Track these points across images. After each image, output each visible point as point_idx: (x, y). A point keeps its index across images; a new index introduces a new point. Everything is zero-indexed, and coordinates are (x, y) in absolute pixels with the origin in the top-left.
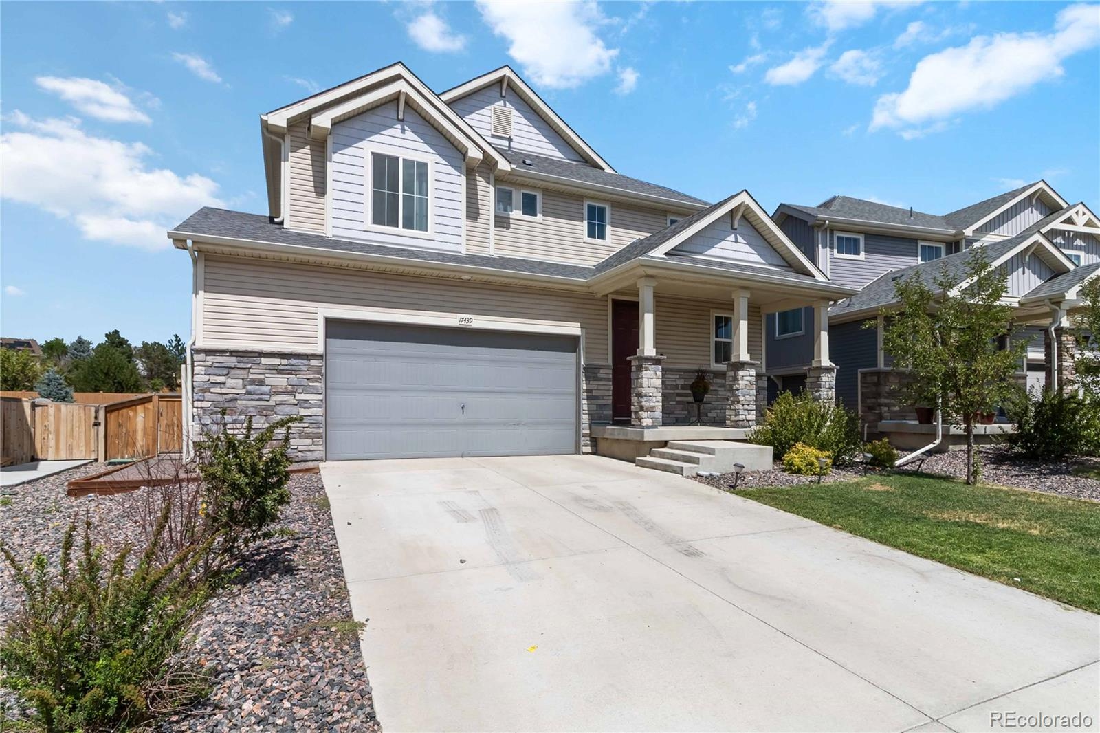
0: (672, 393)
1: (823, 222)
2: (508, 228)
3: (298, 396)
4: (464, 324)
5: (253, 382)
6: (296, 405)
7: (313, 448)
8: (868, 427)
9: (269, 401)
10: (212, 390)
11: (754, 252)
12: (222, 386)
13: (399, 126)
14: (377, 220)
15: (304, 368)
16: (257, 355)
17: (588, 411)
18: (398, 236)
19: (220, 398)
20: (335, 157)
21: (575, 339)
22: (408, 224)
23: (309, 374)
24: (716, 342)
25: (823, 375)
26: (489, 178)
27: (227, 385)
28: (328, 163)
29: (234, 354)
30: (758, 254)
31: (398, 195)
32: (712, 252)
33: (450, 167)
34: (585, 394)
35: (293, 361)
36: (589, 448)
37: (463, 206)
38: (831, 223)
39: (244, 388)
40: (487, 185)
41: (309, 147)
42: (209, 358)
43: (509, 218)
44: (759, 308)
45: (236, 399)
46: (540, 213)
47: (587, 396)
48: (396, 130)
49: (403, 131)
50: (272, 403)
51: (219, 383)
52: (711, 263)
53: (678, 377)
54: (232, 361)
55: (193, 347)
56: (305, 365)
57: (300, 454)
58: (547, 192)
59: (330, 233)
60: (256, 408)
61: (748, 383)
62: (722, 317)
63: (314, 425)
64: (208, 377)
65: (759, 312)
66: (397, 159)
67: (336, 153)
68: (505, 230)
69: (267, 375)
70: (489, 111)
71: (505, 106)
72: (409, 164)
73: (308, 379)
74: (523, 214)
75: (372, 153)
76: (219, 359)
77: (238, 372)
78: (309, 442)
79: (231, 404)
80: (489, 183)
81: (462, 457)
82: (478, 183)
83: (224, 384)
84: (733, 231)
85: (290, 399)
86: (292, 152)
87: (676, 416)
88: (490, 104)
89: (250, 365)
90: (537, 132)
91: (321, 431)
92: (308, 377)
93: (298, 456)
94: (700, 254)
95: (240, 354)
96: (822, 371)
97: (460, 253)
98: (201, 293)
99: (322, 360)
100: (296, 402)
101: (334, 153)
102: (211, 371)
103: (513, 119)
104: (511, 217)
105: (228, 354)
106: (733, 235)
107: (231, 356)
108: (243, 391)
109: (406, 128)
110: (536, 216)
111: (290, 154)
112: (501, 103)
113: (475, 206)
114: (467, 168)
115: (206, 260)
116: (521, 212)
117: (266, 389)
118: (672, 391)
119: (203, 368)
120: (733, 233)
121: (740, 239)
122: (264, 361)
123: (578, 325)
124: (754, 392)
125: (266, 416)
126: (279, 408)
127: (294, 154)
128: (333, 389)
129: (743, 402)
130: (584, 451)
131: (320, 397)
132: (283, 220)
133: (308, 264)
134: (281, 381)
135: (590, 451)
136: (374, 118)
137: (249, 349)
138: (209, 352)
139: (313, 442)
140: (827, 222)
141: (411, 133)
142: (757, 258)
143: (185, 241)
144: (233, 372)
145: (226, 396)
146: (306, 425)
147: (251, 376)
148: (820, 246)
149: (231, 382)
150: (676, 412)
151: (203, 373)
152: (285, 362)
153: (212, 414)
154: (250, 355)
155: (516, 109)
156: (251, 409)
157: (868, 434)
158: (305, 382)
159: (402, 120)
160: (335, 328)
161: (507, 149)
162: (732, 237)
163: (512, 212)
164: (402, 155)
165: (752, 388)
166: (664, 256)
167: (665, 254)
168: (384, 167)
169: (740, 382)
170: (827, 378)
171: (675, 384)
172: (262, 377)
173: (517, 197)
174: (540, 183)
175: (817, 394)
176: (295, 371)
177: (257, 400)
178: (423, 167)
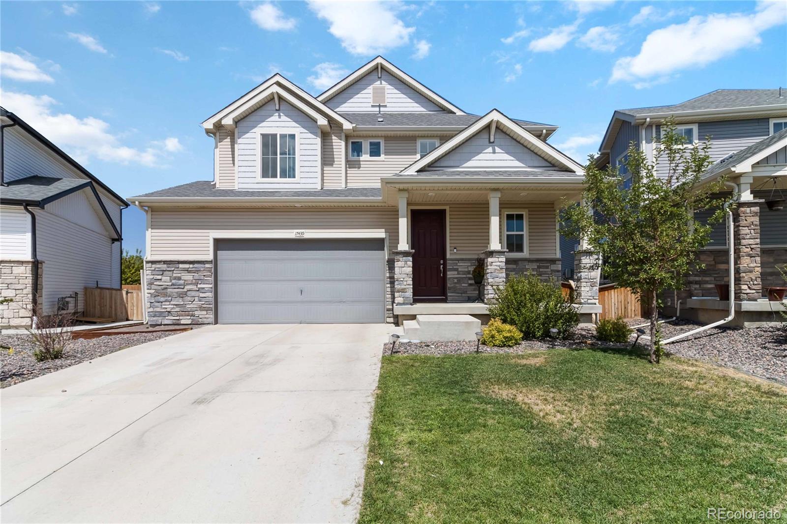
0: (464, 277)
1: (644, 121)
2: (359, 168)
3: (199, 286)
4: (298, 236)
5: (175, 278)
6: (198, 291)
7: (207, 316)
8: (681, 303)
9: (183, 289)
10: (155, 283)
11: (513, 158)
12: (160, 281)
13: (277, 114)
14: (265, 174)
15: (202, 269)
16: (177, 263)
17: (391, 292)
18: (279, 184)
19: (160, 288)
20: (239, 141)
21: (382, 240)
22: (284, 175)
23: (205, 273)
24: (507, 235)
25: (584, 258)
26: (341, 136)
27: (162, 280)
28: (235, 145)
29: (165, 263)
30: (517, 160)
31: (277, 158)
32: (470, 164)
33: (310, 134)
34: (389, 280)
35: (196, 265)
36: (392, 319)
37: (319, 158)
38: (652, 120)
39: (171, 282)
40: (339, 141)
41: (229, 138)
42: (153, 266)
43: (360, 161)
44: (553, 204)
45: (167, 288)
46: (382, 154)
47: (390, 282)
48: (275, 117)
49: (280, 116)
50: (185, 290)
51: (158, 279)
52: (467, 173)
53: (470, 264)
54: (164, 267)
55: (147, 260)
56: (203, 267)
57: (200, 320)
58: (387, 138)
59: (236, 187)
60: (177, 293)
61: (498, 268)
62: (513, 215)
63: (207, 303)
64: (153, 276)
65: (553, 207)
66: (276, 135)
67: (240, 138)
68: (356, 169)
69: (182, 274)
70: (370, 90)
71: (381, 84)
72: (283, 136)
73: (204, 276)
74: (370, 156)
75: (261, 134)
76: (158, 266)
77: (167, 272)
78: (205, 312)
79: (164, 291)
80: (341, 140)
81: (301, 324)
82: (334, 141)
83: (161, 280)
84: (491, 144)
85: (194, 287)
86: (220, 142)
87: (469, 295)
88: (370, 85)
89: (173, 269)
90: (405, 96)
91: (211, 306)
92: (204, 274)
93: (199, 321)
94: (458, 167)
95: (168, 263)
96: (582, 254)
97: (317, 189)
98: (150, 230)
99: (212, 264)
100: (198, 289)
101: (239, 138)
102: (154, 273)
103: (387, 91)
104: (361, 160)
105: (162, 263)
106: (491, 148)
107: (164, 264)
108: (170, 284)
109: (281, 114)
110: (380, 156)
111: (219, 144)
112: (379, 82)
113: (331, 156)
114: (322, 132)
115: (152, 211)
116: (369, 155)
117: (182, 282)
118: (465, 276)
119: (150, 271)
120: (491, 146)
121: (498, 150)
122: (181, 266)
123: (384, 230)
124: (504, 275)
125: (182, 297)
126: (189, 293)
127: (221, 143)
128: (222, 281)
129: (492, 284)
130: (388, 321)
131: (211, 286)
132: (216, 183)
133: (203, 208)
134: (188, 277)
135: (393, 321)
136: (261, 112)
137: (172, 260)
138: (153, 262)
139: (207, 313)
140: (648, 120)
141: (285, 117)
142: (517, 163)
143: (135, 202)
144: (165, 273)
145: (162, 287)
146: (203, 303)
147: (174, 275)
148: (644, 142)
149: (164, 278)
150: (468, 292)
151: (150, 274)
152: (191, 266)
153: (155, 297)
154: (173, 263)
155: (389, 84)
156: (174, 294)
157: (680, 310)
158: (202, 277)
159: (279, 110)
160: (219, 244)
161: (378, 113)
162: (490, 150)
163: (362, 156)
164: (279, 132)
165: (501, 271)
166: (416, 173)
167: (417, 172)
168: (268, 141)
169: (489, 267)
170: (589, 260)
171: (467, 270)
172: (179, 275)
173: (366, 146)
174: (380, 133)
175: (579, 275)
176: (197, 271)
177: (177, 288)
178: (292, 137)
